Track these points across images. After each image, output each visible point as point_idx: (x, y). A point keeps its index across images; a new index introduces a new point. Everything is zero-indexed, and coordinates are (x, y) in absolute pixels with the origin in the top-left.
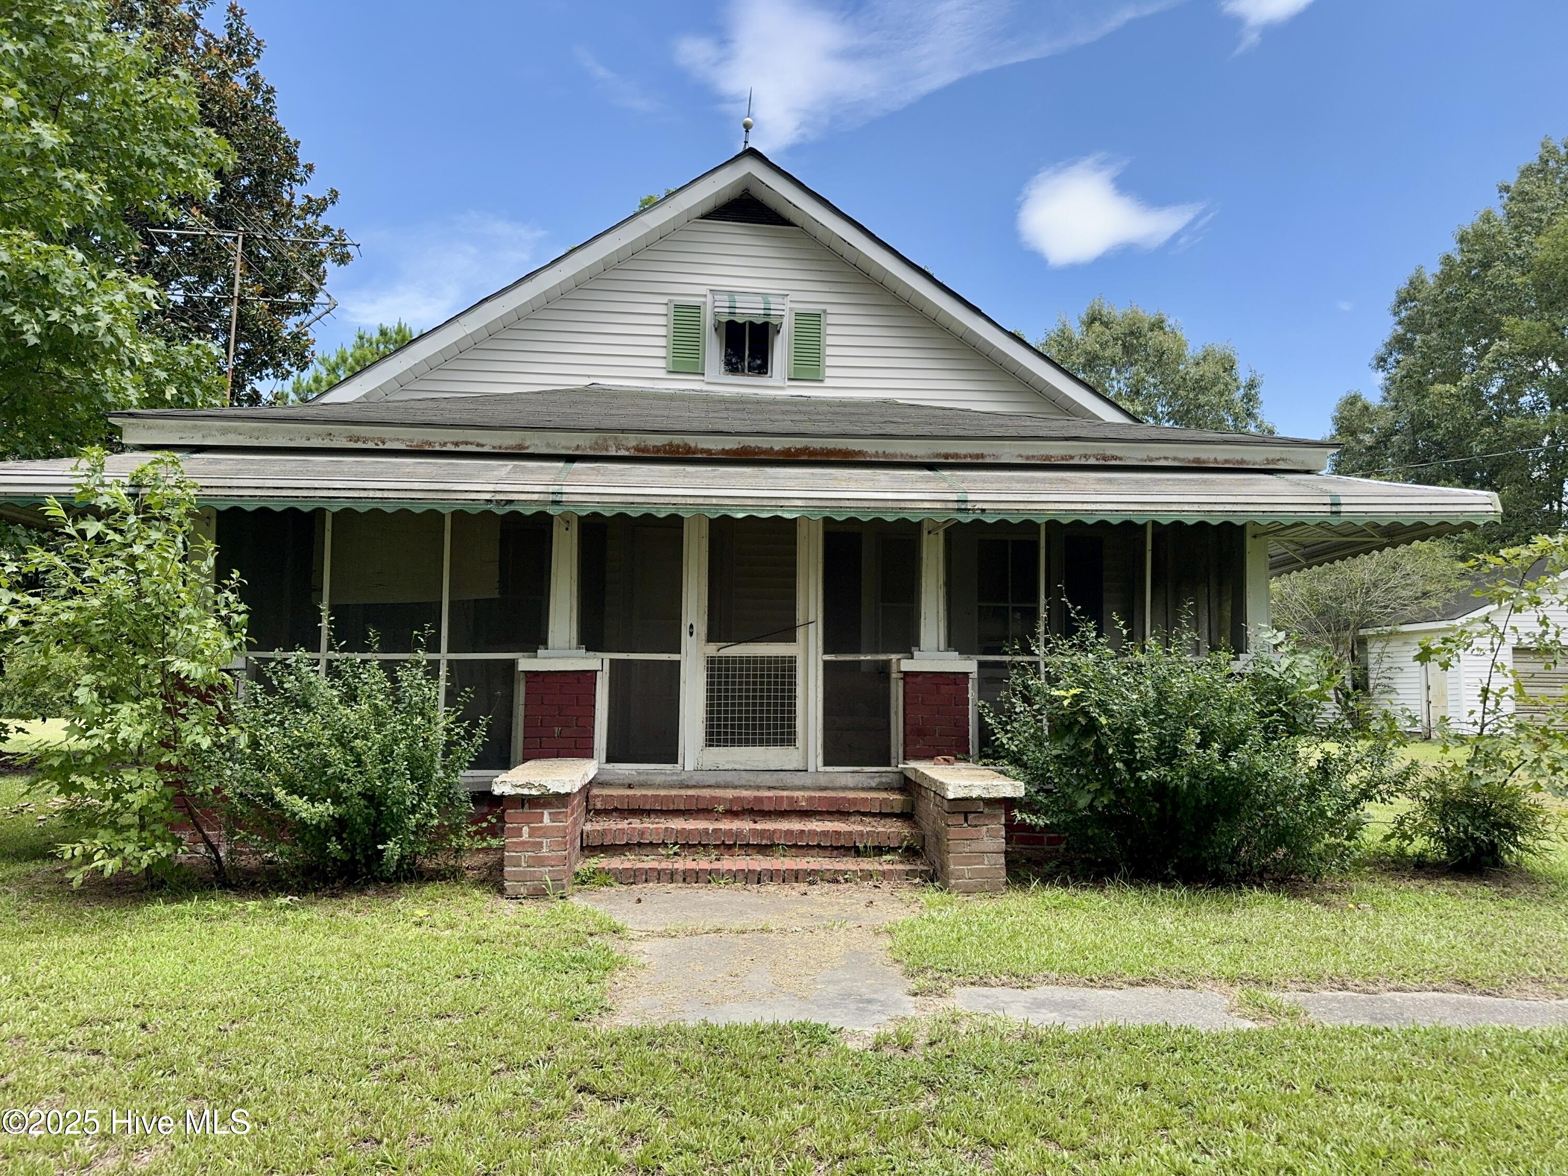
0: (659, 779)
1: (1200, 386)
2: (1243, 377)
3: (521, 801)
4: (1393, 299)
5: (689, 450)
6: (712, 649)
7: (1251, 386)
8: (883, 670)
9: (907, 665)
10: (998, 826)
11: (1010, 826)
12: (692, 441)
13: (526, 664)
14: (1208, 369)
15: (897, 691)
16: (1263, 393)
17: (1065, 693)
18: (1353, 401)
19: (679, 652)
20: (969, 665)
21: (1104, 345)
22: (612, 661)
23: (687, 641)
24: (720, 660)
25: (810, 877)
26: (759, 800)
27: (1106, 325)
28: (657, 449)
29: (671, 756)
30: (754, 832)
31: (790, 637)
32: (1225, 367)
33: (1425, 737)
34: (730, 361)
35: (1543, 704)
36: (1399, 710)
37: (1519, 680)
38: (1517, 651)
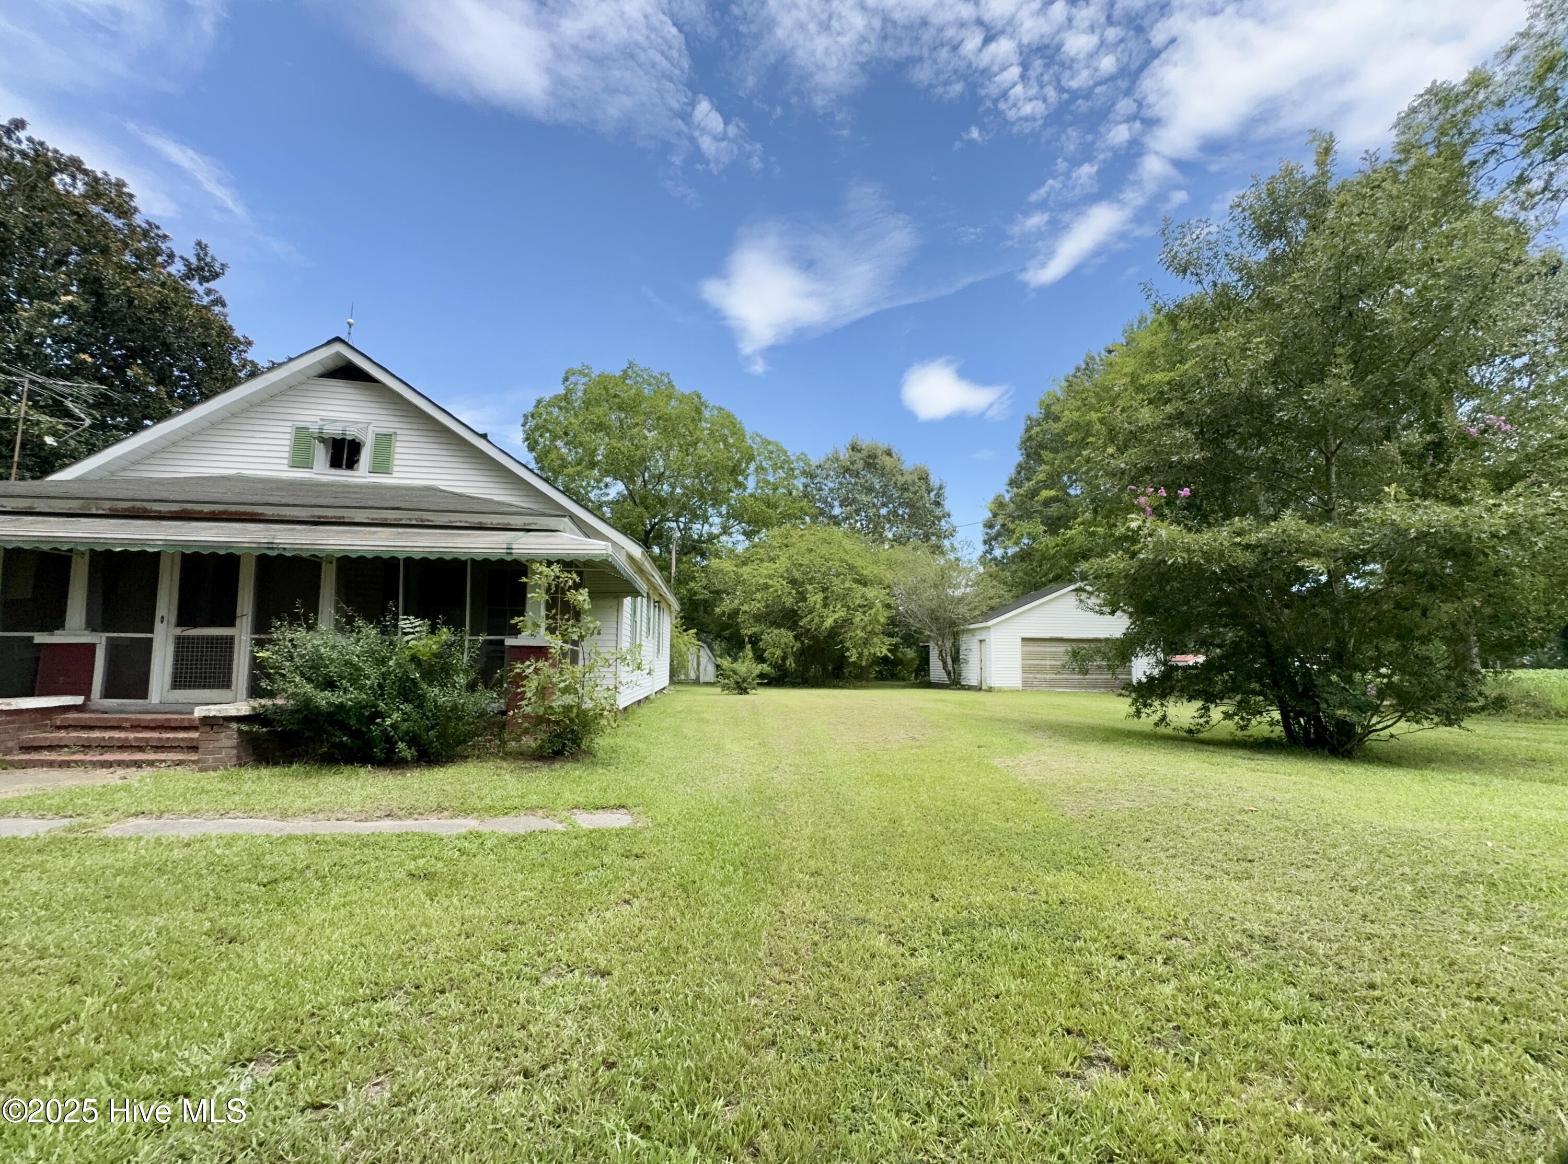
0: (132, 708)
5: (145, 510)
6: (178, 631)
10: (232, 733)
12: (148, 505)
13: (51, 639)
19: (152, 632)
21: (853, 463)
22: (108, 638)
23: (159, 627)
24: (184, 638)
26: (169, 720)
27: (858, 451)
28: (124, 510)
29: (144, 695)
30: (136, 739)
31: (232, 624)
32: (924, 478)
33: (979, 689)
34: (335, 463)
35: (1040, 669)
36: (971, 675)
37: (1025, 656)
38: (1024, 639)
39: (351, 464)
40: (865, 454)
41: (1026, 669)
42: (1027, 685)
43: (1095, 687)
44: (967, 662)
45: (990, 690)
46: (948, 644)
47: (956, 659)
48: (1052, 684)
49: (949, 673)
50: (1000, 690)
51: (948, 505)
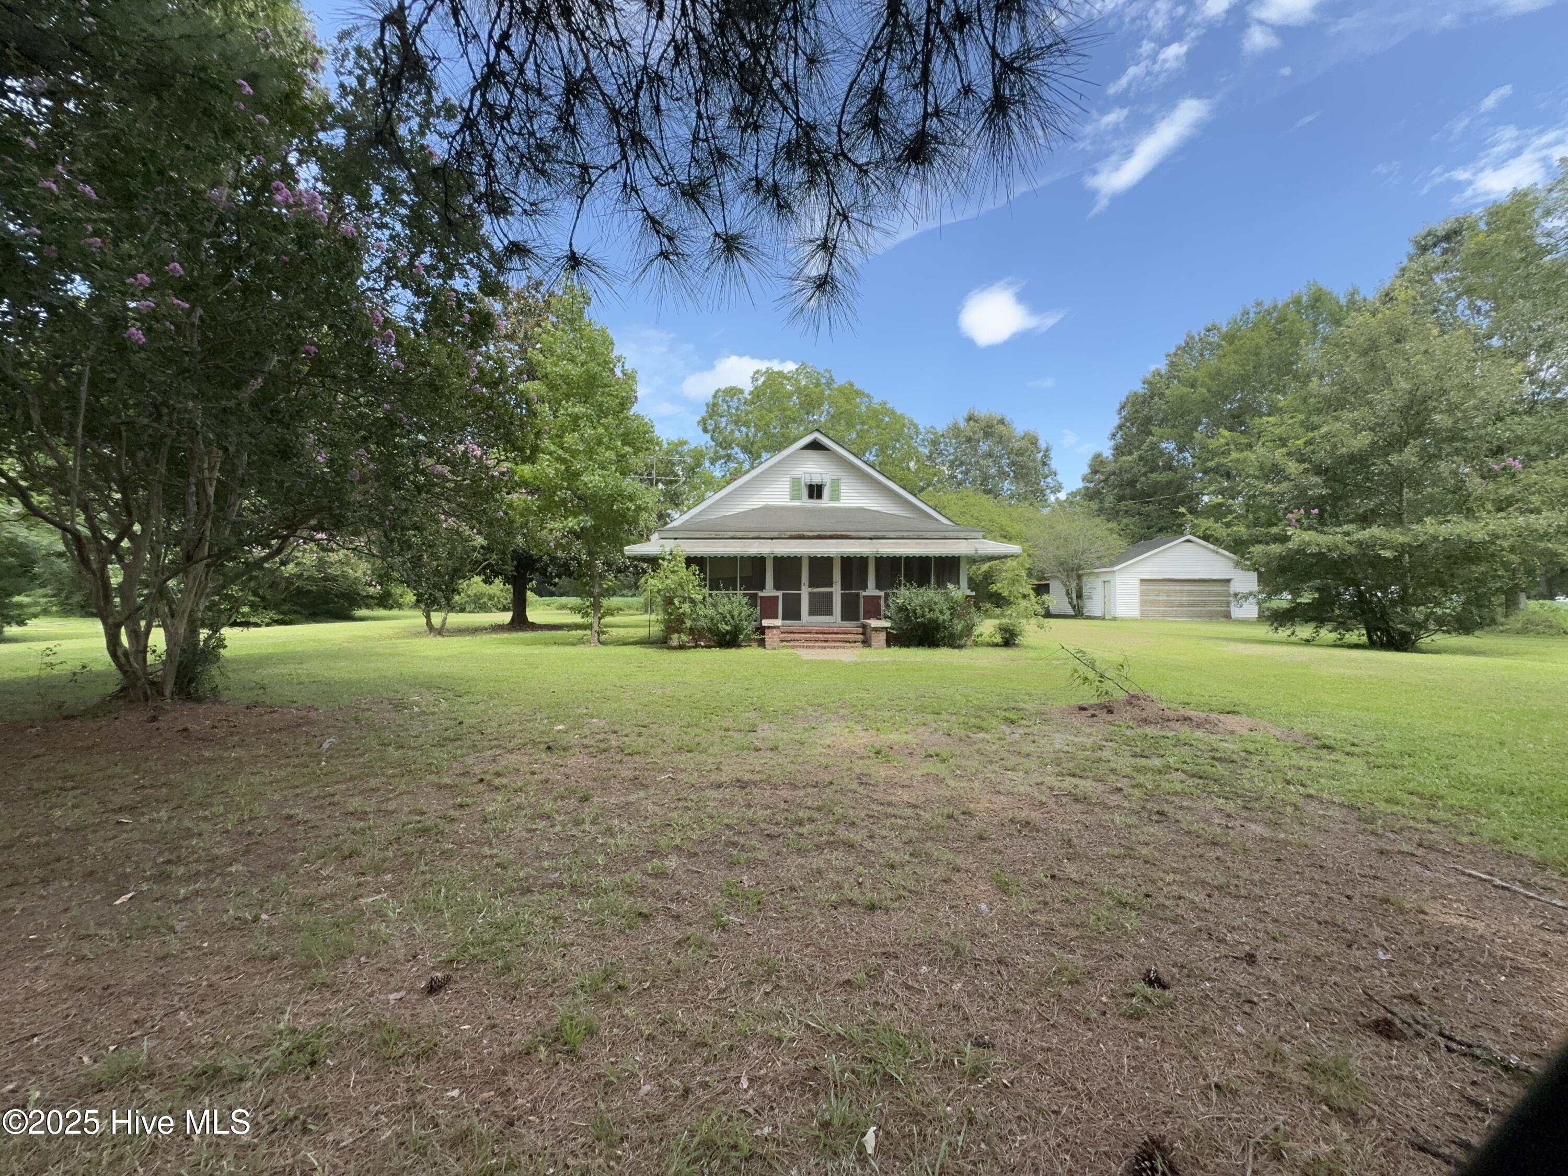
0: (796, 624)
1: (1020, 453)
2: (1042, 444)
3: (769, 628)
4: (1118, 406)
6: (810, 590)
7: (1047, 450)
8: (858, 595)
9: (864, 594)
10: (884, 634)
11: (888, 633)
12: (804, 533)
13: (760, 594)
14: (1024, 444)
15: (862, 601)
16: (1053, 454)
17: (900, 601)
18: (1098, 456)
19: (801, 590)
20: (882, 594)
21: (974, 433)
22: (783, 593)
23: (803, 588)
24: (812, 593)
25: (838, 647)
26: (824, 629)
27: (976, 421)
28: (795, 536)
29: (799, 619)
31: (831, 586)
32: (1034, 442)
33: (1103, 618)
34: (811, 496)
35: (1154, 603)
36: (1094, 606)
37: (1143, 593)
38: (1142, 580)
39: (819, 496)
40: (983, 424)
41: (1143, 603)
42: (1143, 614)
43: (1199, 617)
44: (1090, 598)
45: (1114, 619)
46: (1074, 585)
47: (1080, 596)
48: (1164, 615)
49: (1074, 607)
50: (1123, 619)
51: (1054, 464)
